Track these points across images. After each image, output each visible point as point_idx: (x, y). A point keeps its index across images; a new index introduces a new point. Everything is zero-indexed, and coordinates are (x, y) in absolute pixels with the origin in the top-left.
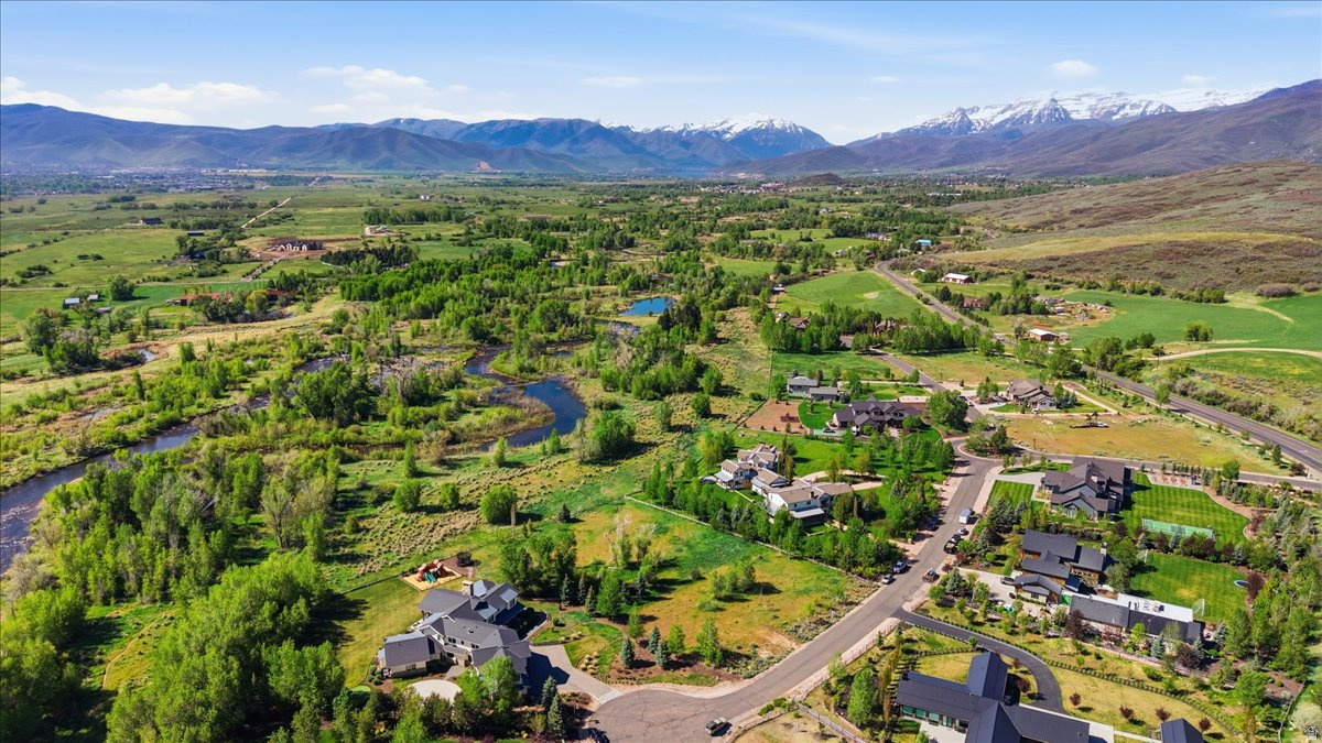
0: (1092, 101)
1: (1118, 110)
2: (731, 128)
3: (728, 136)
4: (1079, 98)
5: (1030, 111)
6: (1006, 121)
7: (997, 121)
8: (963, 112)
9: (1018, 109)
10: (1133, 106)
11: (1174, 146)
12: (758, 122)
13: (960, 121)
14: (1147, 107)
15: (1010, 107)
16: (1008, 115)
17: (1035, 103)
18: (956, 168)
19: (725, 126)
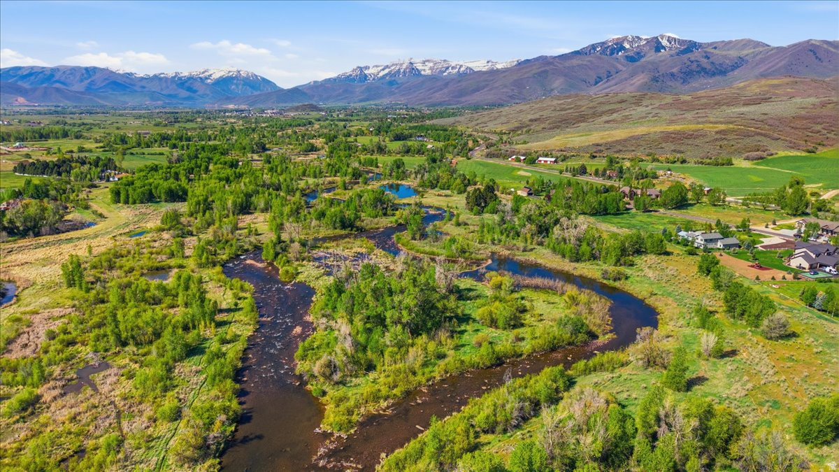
0: (431, 65)
1: (446, 70)
2: (211, 75)
3: (209, 81)
4: (424, 62)
5: (399, 69)
6: (386, 75)
7: (382, 74)
8: (361, 69)
9: (393, 68)
10: (453, 68)
11: (491, 90)
12: (230, 72)
13: (360, 74)
14: (460, 69)
15: (387, 67)
16: (387, 71)
17: (401, 65)
18: (372, 102)
19: (207, 74)
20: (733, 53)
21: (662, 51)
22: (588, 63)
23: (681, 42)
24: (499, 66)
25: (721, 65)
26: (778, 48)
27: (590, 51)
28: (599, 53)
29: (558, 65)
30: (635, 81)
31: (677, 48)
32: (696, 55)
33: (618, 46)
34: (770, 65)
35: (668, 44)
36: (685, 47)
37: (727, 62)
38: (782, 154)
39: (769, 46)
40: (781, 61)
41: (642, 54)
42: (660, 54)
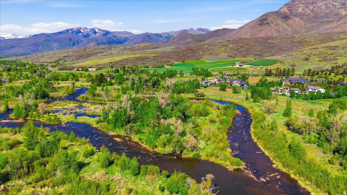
11: (21, 47)
20: (123, 36)
21: (97, 34)
22: (68, 37)
23: (104, 31)
24: (20, 37)
25: (120, 40)
26: (137, 35)
27: (66, 32)
28: (70, 33)
29: (53, 37)
30: (90, 45)
31: (102, 33)
32: (110, 36)
33: (78, 31)
34: (137, 40)
35: (98, 31)
36: (105, 33)
37: (122, 39)
38: (176, 63)
39: (133, 34)
40: (140, 39)
41: (89, 35)
42: (96, 35)
